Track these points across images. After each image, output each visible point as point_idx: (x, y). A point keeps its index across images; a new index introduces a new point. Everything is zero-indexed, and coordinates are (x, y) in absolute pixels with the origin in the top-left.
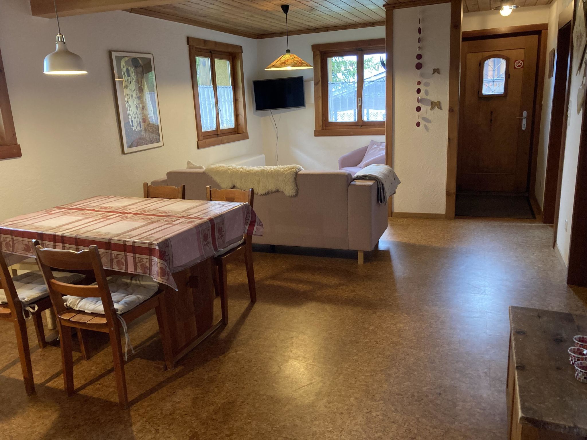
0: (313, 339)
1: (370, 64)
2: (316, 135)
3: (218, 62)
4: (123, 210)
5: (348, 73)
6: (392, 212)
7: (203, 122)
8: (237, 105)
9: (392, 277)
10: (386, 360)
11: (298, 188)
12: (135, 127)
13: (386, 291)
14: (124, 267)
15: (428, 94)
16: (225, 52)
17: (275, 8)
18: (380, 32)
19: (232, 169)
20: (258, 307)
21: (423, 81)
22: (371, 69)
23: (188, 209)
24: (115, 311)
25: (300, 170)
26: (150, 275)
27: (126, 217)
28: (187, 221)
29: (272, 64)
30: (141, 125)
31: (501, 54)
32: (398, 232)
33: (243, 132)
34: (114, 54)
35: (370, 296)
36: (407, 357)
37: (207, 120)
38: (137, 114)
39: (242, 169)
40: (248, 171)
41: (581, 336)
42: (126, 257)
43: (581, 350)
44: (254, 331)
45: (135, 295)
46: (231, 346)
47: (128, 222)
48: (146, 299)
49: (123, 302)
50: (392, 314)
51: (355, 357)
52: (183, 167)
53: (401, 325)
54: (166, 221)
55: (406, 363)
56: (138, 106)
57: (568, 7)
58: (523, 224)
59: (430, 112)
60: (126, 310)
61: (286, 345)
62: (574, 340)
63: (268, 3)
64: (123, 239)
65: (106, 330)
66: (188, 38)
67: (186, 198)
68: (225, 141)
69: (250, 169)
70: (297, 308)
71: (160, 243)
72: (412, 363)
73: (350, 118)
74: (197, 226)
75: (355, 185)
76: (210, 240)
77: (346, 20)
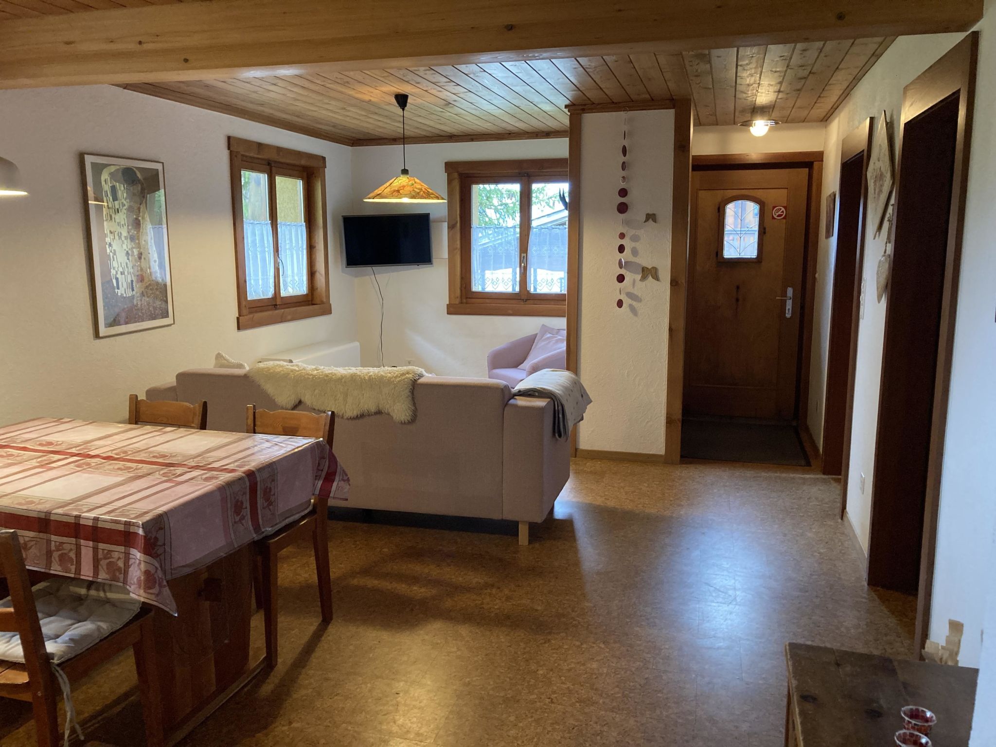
0: (435, 696)
1: (541, 197)
2: (449, 313)
3: (282, 182)
4: (84, 449)
5: (505, 210)
6: (576, 449)
7: (251, 283)
8: (313, 257)
9: (578, 570)
10: (569, 735)
11: (416, 408)
12: (123, 291)
13: (567, 598)
14: (74, 567)
15: (637, 255)
16: (294, 165)
17: (384, 98)
18: (559, 148)
19: (298, 371)
20: (337, 631)
21: (630, 232)
22: (543, 206)
23: (209, 451)
24: (49, 657)
25: (421, 376)
26: (123, 583)
27: (88, 464)
28: (204, 476)
29: (376, 191)
30: (134, 286)
31: (749, 194)
32: (586, 485)
33: (322, 303)
34: (89, 160)
35: (539, 608)
36: (605, 729)
37: (257, 281)
38: (127, 267)
39: (315, 372)
40: (327, 376)
41: (914, 707)
42: (78, 547)
43: (917, 735)
44: (327, 679)
45: (93, 622)
46: (281, 712)
47: (91, 475)
48: (114, 629)
49: (67, 638)
50: (578, 643)
51: (513, 732)
52: (208, 365)
53: (595, 665)
54: (164, 475)
55: (605, 741)
56: (130, 252)
57: (858, 128)
58: (792, 475)
59: (640, 284)
60: (70, 656)
61: (385, 708)
62: (903, 715)
63: (371, 90)
64: (75, 513)
65: (26, 697)
66: (229, 138)
67: (207, 427)
68: (289, 317)
69: (330, 372)
70: (408, 633)
71: (148, 522)
72: (614, 741)
73: (508, 286)
74: (223, 486)
75: (516, 406)
76: (247, 512)
77: (504, 125)
